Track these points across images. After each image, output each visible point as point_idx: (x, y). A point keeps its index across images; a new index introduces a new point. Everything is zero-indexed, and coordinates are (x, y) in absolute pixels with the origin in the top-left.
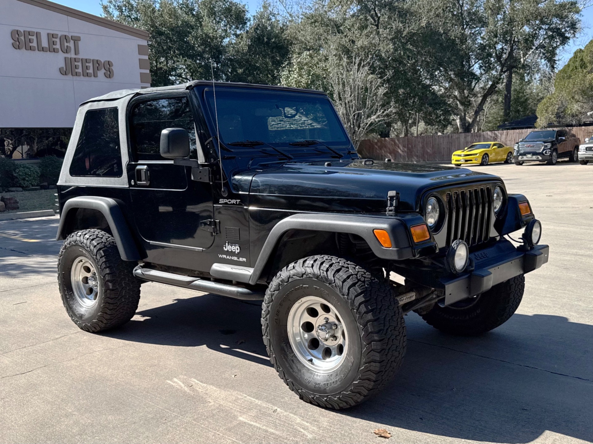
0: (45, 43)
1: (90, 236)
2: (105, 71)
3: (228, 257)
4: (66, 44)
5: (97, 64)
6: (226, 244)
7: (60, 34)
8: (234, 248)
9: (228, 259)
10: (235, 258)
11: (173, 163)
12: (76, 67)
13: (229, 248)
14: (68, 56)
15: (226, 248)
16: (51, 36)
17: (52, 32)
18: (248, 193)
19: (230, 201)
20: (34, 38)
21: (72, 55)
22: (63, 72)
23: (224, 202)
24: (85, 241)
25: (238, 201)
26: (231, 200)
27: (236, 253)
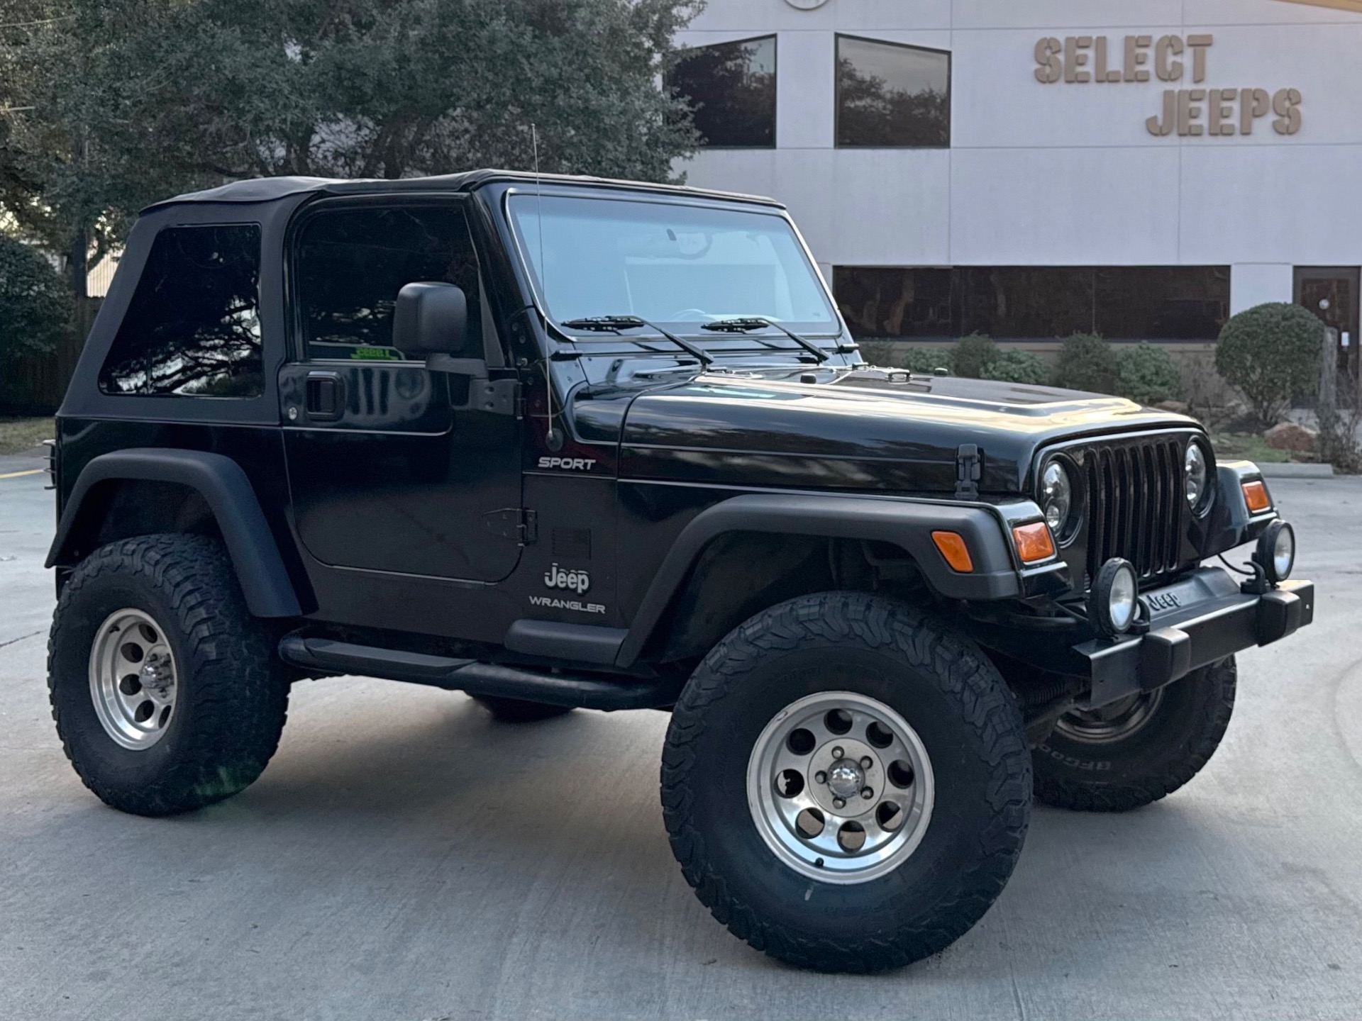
0: (1115, 62)
1: (163, 556)
2: (1276, 118)
3: (556, 603)
4: (1171, 59)
5: (1255, 102)
6: (551, 572)
7: (1157, 36)
8: (575, 580)
9: (555, 607)
10: (576, 606)
11: (424, 366)
12: (1194, 115)
13: (559, 580)
14: (1175, 87)
15: (551, 579)
16: (1135, 44)
17: (1136, 33)
18: (615, 444)
19: (567, 463)
20: (1090, 53)
21: (1186, 85)
22: (1155, 129)
23: (553, 463)
24: (148, 570)
25: (590, 462)
26: (570, 460)
27: (580, 591)
